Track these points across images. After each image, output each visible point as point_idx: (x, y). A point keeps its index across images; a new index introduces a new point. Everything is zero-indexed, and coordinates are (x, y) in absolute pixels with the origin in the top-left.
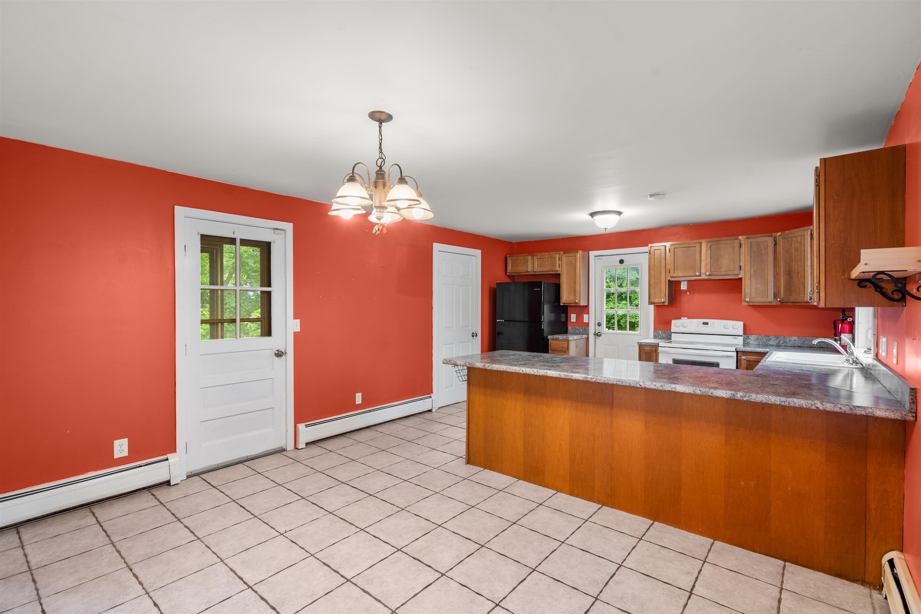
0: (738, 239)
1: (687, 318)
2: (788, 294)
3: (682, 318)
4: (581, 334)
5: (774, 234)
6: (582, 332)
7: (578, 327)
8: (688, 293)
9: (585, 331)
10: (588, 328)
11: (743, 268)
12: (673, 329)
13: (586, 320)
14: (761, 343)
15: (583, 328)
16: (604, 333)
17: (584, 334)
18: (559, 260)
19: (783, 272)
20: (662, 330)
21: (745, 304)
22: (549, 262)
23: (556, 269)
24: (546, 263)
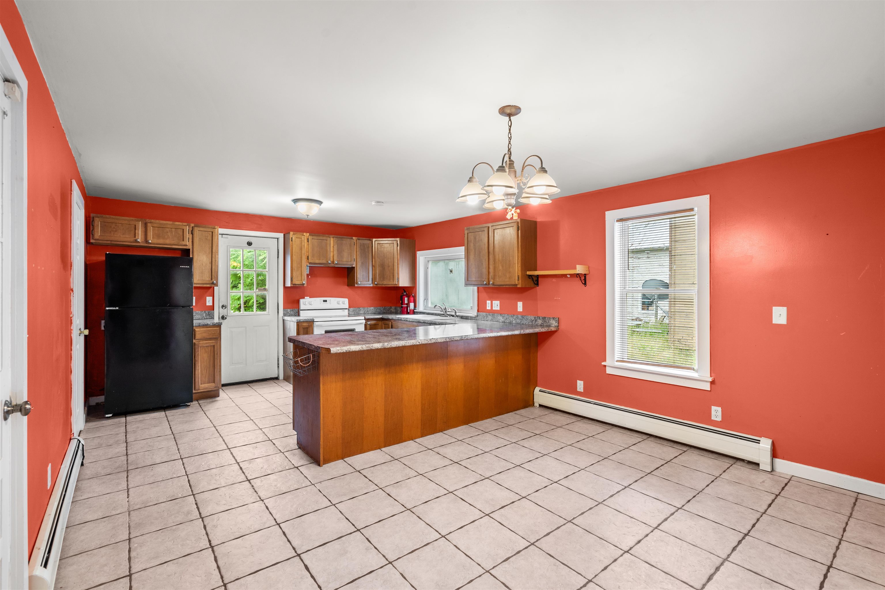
0: (352, 239)
1: (309, 297)
2: (382, 279)
3: (305, 297)
4: (203, 318)
5: (371, 239)
6: (205, 317)
7: (199, 311)
8: (310, 277)
9: (209, 315)
10: (212, 311)
11: (355, 260)
12: (302, 307)
13: (209, 302)
14: (356, 313)
15: (207, 312)
16: (229, 316)
17: (208, 318)
18: (189, 234)
19: (378, 265)
20: (290, 308)
21: (356, 285)
22: (173, 233)
23: (184, 243)
24: (169, 234)
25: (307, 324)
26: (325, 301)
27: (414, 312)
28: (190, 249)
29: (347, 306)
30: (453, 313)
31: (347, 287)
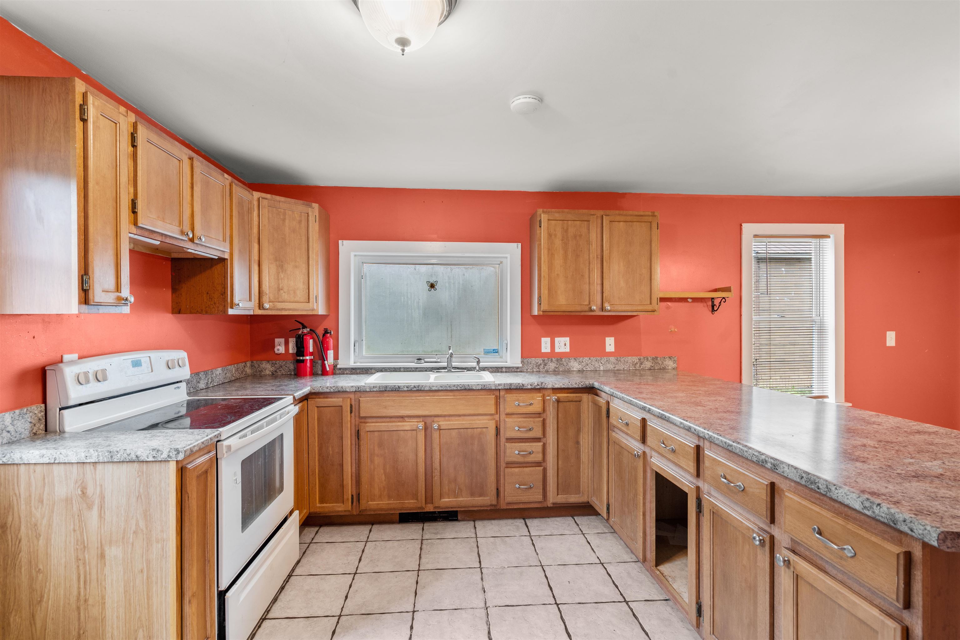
0: (224, 176)
5: (251, 191)
11: (230, 240)
12: (75, 393)
20: (9, 410)
21: (231, 312)
25: (207, 457)
26: (137, 364)
27: (335, 371)
29: (185, 373)
30: (474, 364)
31: (171, 316)
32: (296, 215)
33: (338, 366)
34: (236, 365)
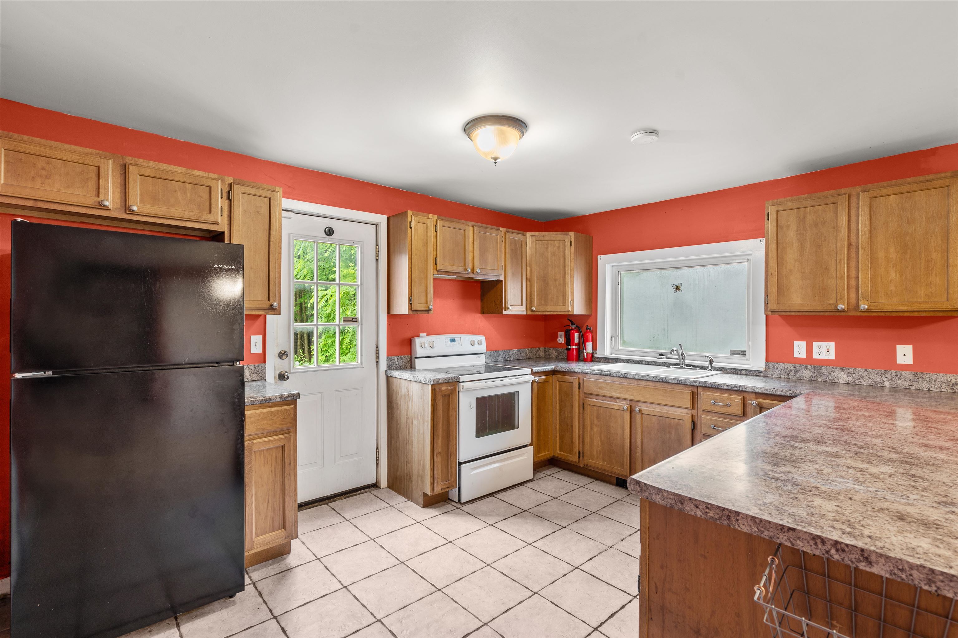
0: (500, 230)
1: (425, 334)
2: (543, 302)
3: (421, 334)
5: (524, 233)
6: (248, 377)
9: (256, 372)
10: (263, 365)
11: (504, 268)
12: (419, 351)
13: (256, 347)
15: (252, 367)
16: (293, 373)
17: (254, 379)
18: (222, 198)
19: (537, 277)
20: (397, 355)
21: (505, 313)
22: (189, 195)
23: (211, 218)
24: (179, 195)
25: (449, 388)
26: (453, 340)
27: (592, 359)
28: (223, 233)
29: (483, 348)
30: (707, 364)
31: (480, 315)
32: (556, 243)
33: (595, 356)
34: (530, 349)
